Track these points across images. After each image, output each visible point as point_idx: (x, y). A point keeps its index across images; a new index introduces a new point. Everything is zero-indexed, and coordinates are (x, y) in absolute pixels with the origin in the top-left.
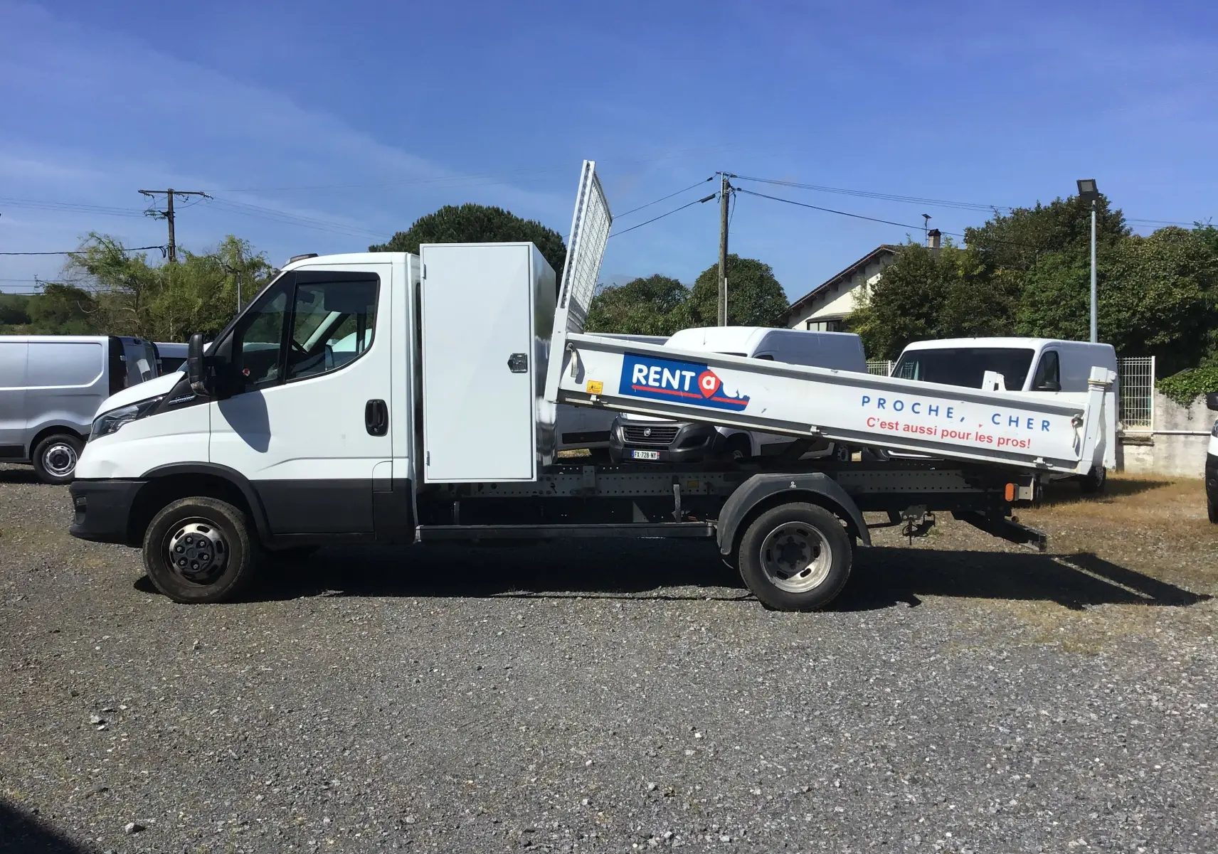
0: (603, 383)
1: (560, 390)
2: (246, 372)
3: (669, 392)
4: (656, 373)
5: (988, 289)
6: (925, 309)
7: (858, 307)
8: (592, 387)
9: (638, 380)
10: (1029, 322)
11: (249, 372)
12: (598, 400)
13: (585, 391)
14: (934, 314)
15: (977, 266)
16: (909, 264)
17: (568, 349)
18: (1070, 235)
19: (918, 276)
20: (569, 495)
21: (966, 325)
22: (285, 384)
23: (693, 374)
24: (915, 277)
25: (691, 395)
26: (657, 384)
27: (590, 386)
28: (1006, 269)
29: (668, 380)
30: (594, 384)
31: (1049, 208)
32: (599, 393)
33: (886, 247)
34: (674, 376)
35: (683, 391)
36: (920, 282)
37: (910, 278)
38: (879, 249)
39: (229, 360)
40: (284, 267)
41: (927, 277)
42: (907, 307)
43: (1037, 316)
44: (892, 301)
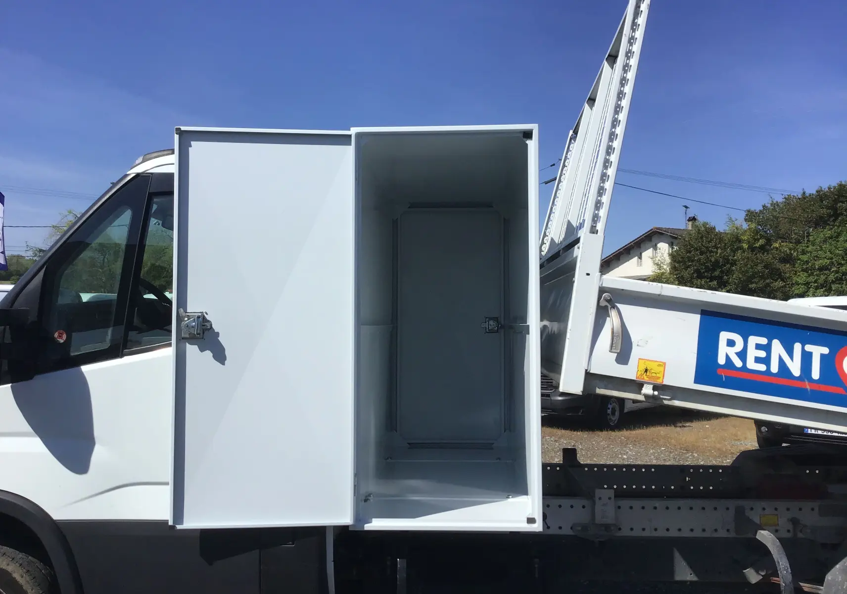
0: (665, 364)
1: (589, 375)
2: (60, 337)
3: (783, 382)
4: (758, 347)
5: (768, 257)
6: (717, 273)
7: (659, 271)
8: (646, 371)
9: (727, 357)
10: (805, 284)
11: (65, 337)
12: (656, 393)
13: (633, 377)
14: (725, 277)
15: (758, 240)
16: (702, 238)
17: (603, 303)
18: (833, 216)
19: (710, 247)
20: (571, 533)
21: (753, 286)
22: (121, 356)
23: (825, 350)
24: (707, 248)
25: (823, 388)
26: (762, 367)
27: (642, 368)
28: (782, 242)
29: (781, 361)
30: (650, 366)
31: (813, 195)
32: (659, 381)
33: (657, 229)
34: (791, 354)
35: (811, 380)
36: (711, 252)
37: (704, 249)
38: (652, 229)
39: (33, 317)
40: (131, 169)
41: (717, 248)
42: (702, 271)
43: (811, 279)
44: (689, 267)
